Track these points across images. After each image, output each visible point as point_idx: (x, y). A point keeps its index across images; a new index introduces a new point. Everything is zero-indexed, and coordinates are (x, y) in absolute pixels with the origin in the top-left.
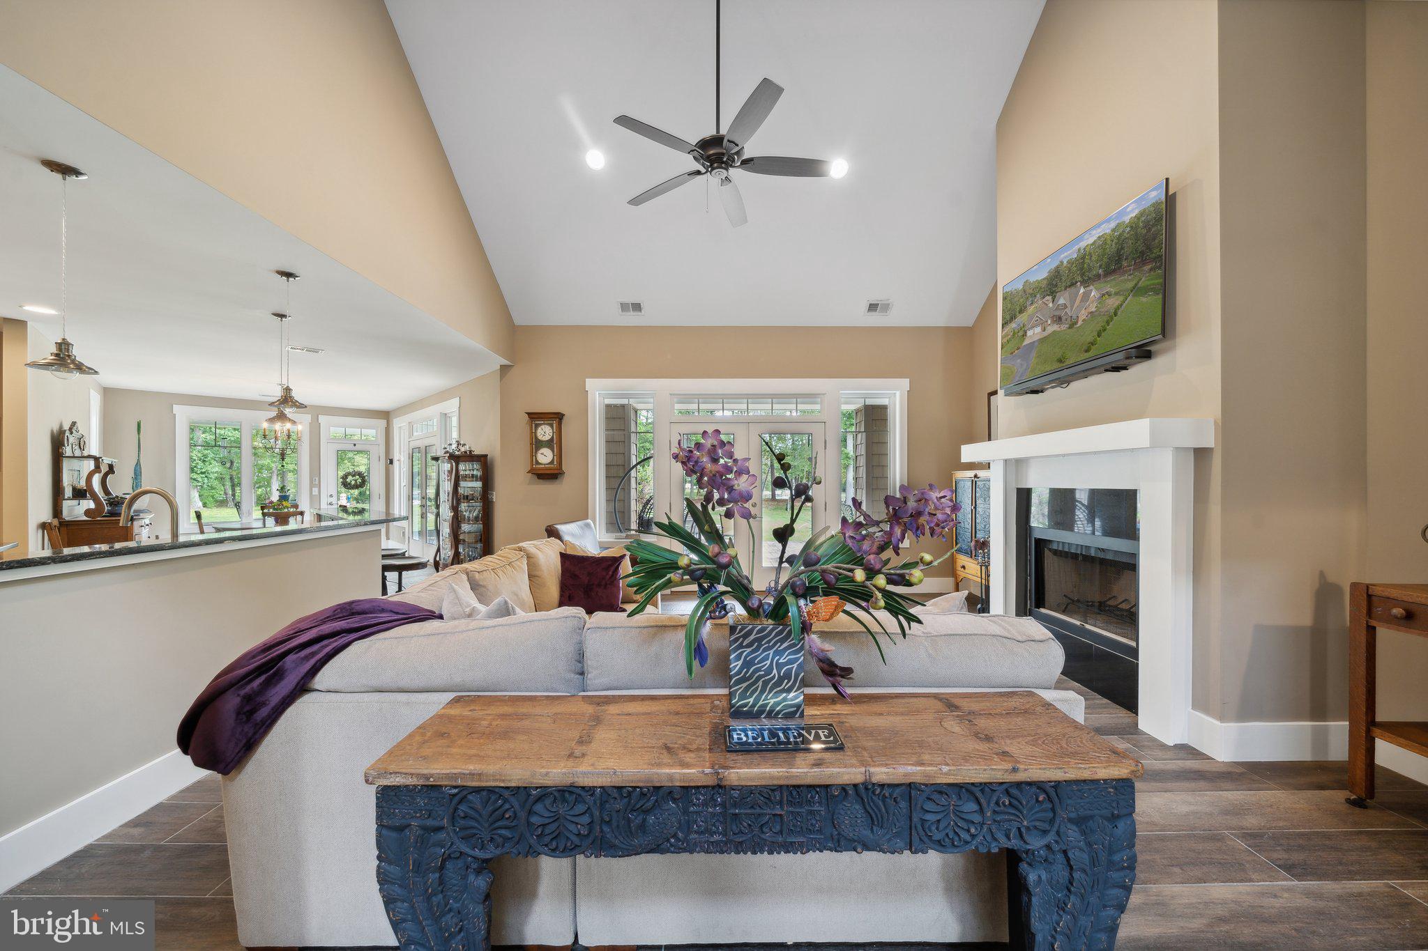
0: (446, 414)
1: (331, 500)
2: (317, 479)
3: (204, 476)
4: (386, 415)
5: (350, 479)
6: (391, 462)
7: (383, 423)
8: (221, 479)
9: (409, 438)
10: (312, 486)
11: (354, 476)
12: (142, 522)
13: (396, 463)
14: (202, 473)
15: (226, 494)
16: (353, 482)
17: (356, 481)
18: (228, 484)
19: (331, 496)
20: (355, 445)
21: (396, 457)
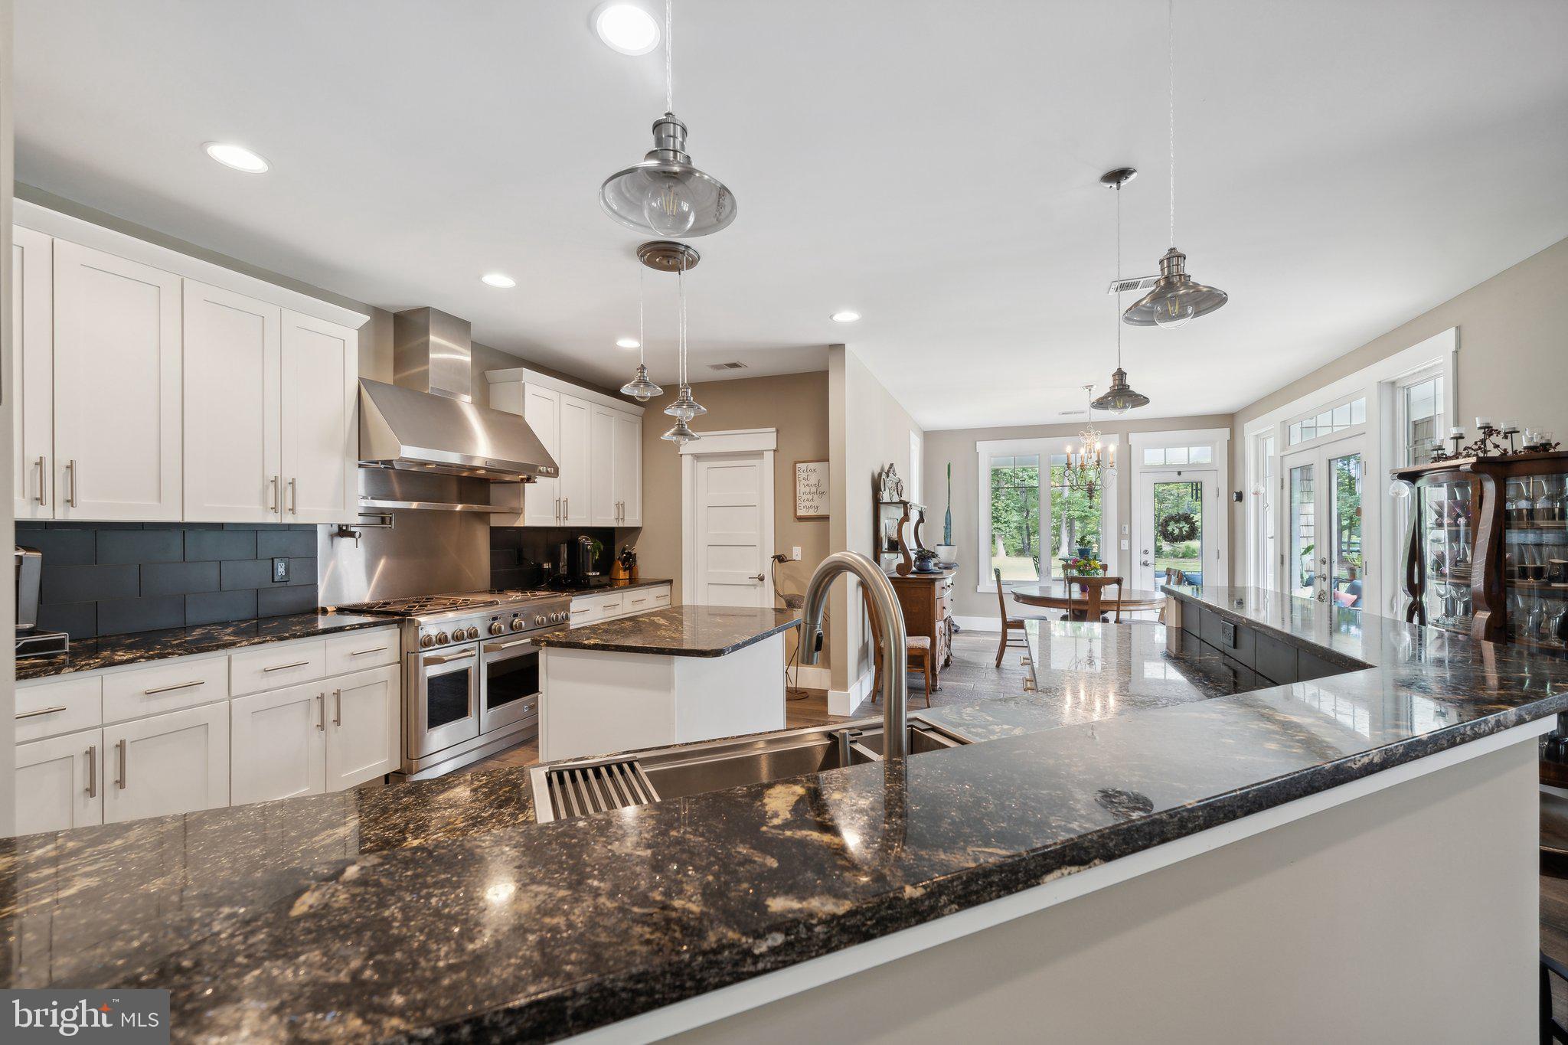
0: (1393, 383)
1: (1145, 558)
2: (1127, 526)
3: (1006, 525)
4: (1229, 420)
5: (1172, 527)
6: (1240, 497)
7: (1225, 433)
8: (1019, 528)
9: (1283, 449)
10: (1120, 536)
11: (1177, 521)
12: (943, 583)
13: (1250, 499)
14: (1006, 522)
15: (1023, 543)
16: (1177, 532)
17: (1181, 529)
18: (1025, 532)
19: (1146, 552)
20: (1179, 473)
21: (1250, 487)
